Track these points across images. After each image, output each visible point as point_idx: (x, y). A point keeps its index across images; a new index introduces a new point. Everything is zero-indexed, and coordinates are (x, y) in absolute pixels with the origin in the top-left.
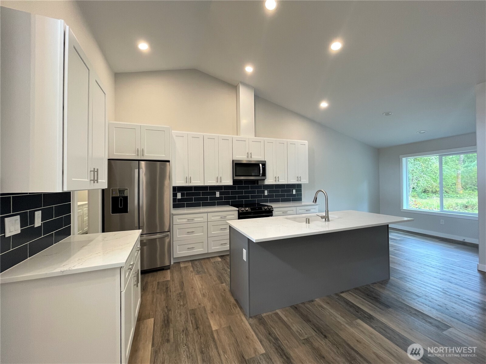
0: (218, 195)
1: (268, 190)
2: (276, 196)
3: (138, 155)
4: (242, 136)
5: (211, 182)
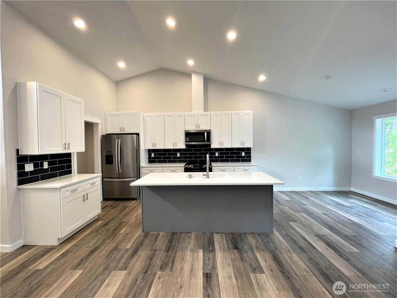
0: (178, 155)
1: (218, 153)
2: (226, 157)
3: (121, 131)
4: (194, 112)
5: (169, 146)
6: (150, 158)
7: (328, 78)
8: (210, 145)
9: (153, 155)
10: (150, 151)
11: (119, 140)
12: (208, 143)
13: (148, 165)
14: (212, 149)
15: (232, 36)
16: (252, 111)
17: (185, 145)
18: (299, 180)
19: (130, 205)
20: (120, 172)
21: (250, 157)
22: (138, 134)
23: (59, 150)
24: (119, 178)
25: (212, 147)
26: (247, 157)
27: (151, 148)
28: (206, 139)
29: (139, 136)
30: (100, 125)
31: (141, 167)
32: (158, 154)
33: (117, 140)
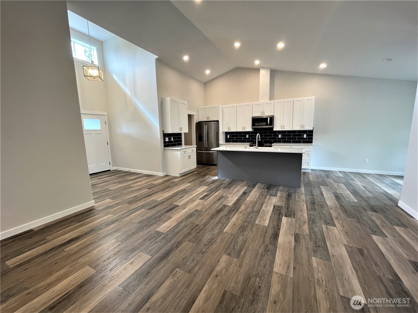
6: (226, 138)
7: (389, 60)
8: (273, 128)
9: (228, 136)
10: (227, 133)
11: (206, 126)
12: (271, 127)
13: (225, 143)
14: (276, 132)
15: (281, 45)
16: (314, 97)
17: (252, 128)
18: (366, 162)
19: (213, 168)
20: (207, 147)
21: (312, 139)
22: (218, 121)
23: (177, 131)
24: (206, 150)
25: (274, 129)
26: (309, 139)
27: (227, 131)
28: (269, 123)
29: (218, 122)
30: (195, 116)
31: (220, 144)
32: (232, 136)
33: (205, 126)
